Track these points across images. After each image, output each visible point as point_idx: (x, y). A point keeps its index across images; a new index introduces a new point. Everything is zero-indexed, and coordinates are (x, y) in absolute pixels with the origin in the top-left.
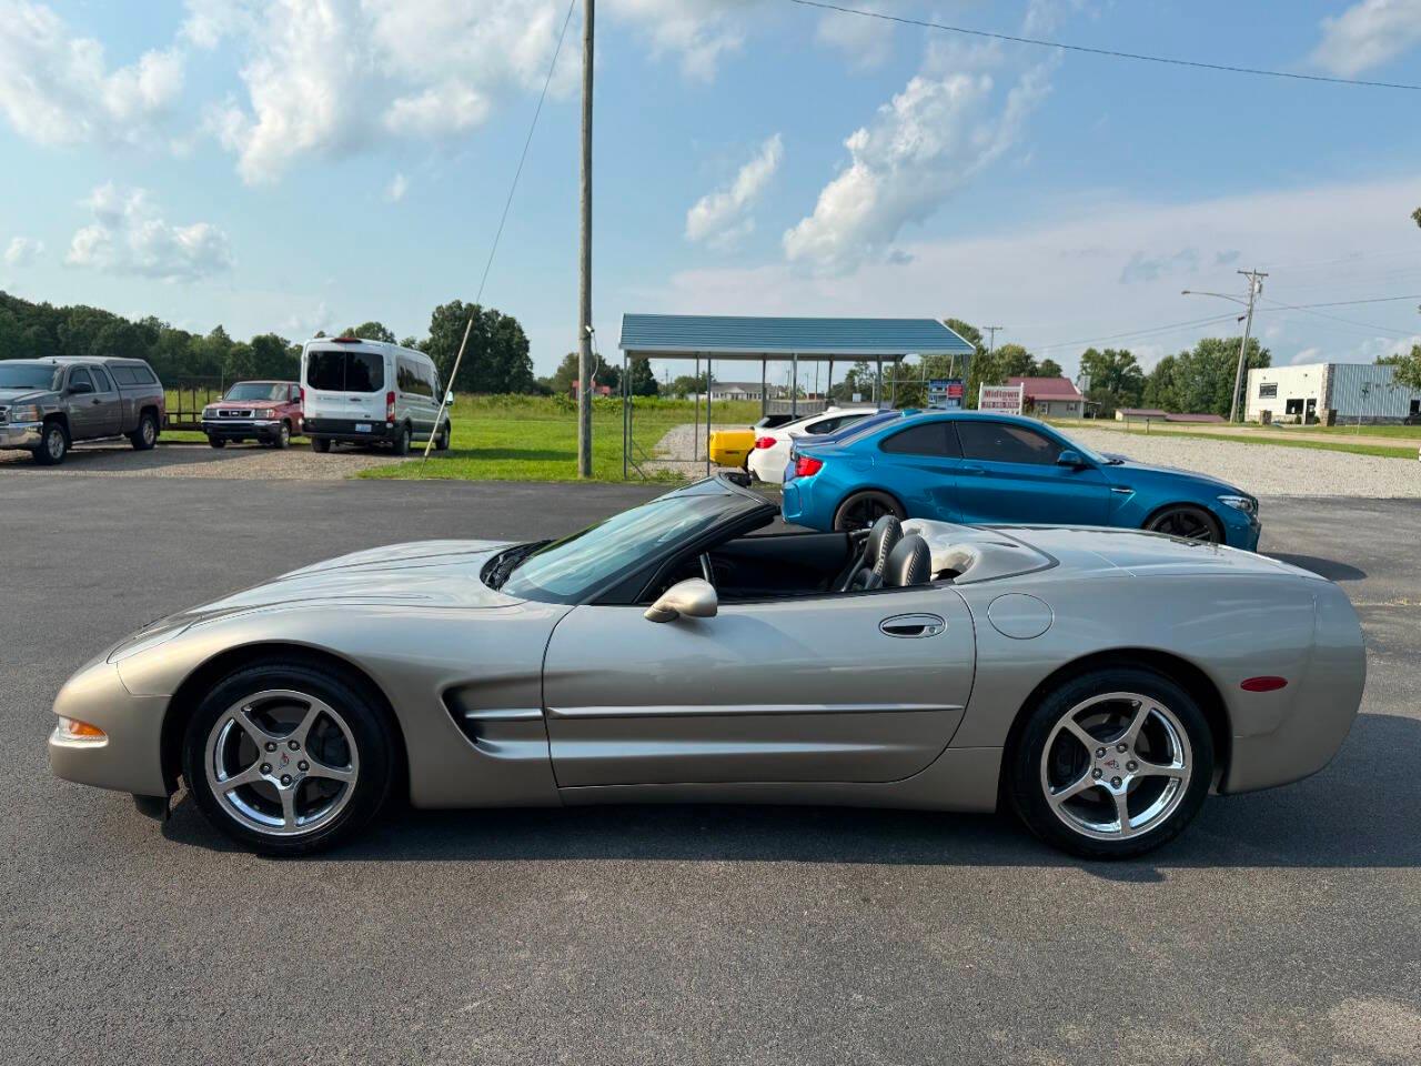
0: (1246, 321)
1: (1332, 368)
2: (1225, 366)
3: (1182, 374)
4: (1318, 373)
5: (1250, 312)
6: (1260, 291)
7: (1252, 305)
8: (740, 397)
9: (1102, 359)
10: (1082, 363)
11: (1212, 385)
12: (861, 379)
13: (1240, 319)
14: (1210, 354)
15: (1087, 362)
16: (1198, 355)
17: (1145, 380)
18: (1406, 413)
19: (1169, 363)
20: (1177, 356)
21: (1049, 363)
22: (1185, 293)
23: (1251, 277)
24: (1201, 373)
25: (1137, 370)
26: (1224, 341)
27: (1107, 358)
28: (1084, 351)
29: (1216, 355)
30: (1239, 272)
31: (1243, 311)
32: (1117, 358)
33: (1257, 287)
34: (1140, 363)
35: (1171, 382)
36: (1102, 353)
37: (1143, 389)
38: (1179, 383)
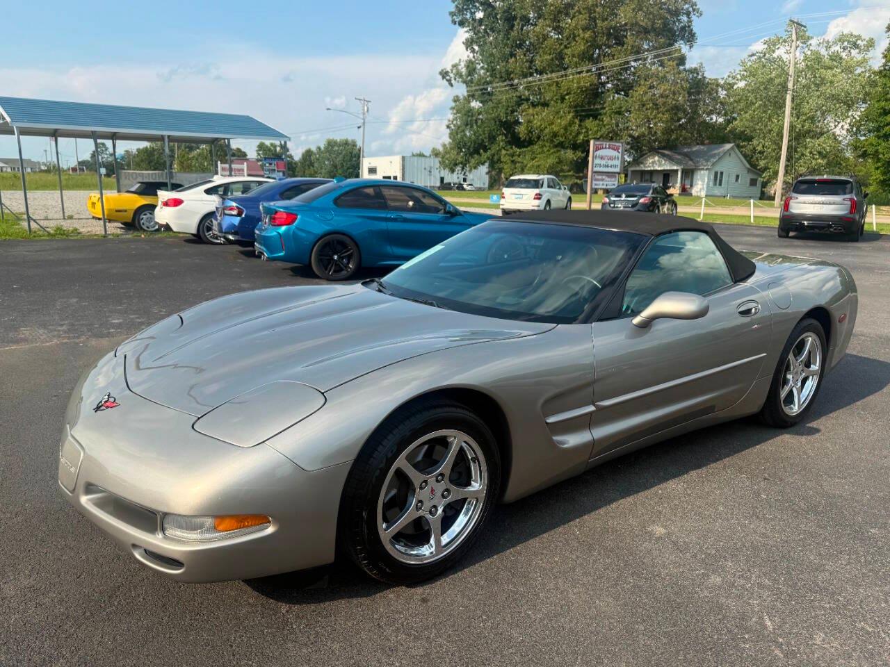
0: (362, 129)
1: (403, 158)
2: (341, 156)
3: (318, 159)
4: (397, 160)
5: (364, 123)
6: (368, 111)
7: (364, 119)
8: (4, 169)
9: (270, 150)
10: (257, 151)
11: (335, 167)
12: (102, 158)
13: (359, 127)
14: (332, 147)
15: (260, 150)
16: (326, 148)
17: (296, 163)
18: (438, 184)
19: (308, 153)
20: (314, 149)
21: (239, 150)
22: (328, 109)
23: (362, 102)
24: (328, 160)
25: (291, 157)
26: (338, 140)
27: (272, 148)
28: (258, 144)
29: (336, 148)
30: (356, 99)
31: (360, 122)
32: (278, 149)
33: (366, 108)
34: (291, 152)
35: (312, 164)
36: (269, 145)
37: (295, 168)
38: (316, 165)
